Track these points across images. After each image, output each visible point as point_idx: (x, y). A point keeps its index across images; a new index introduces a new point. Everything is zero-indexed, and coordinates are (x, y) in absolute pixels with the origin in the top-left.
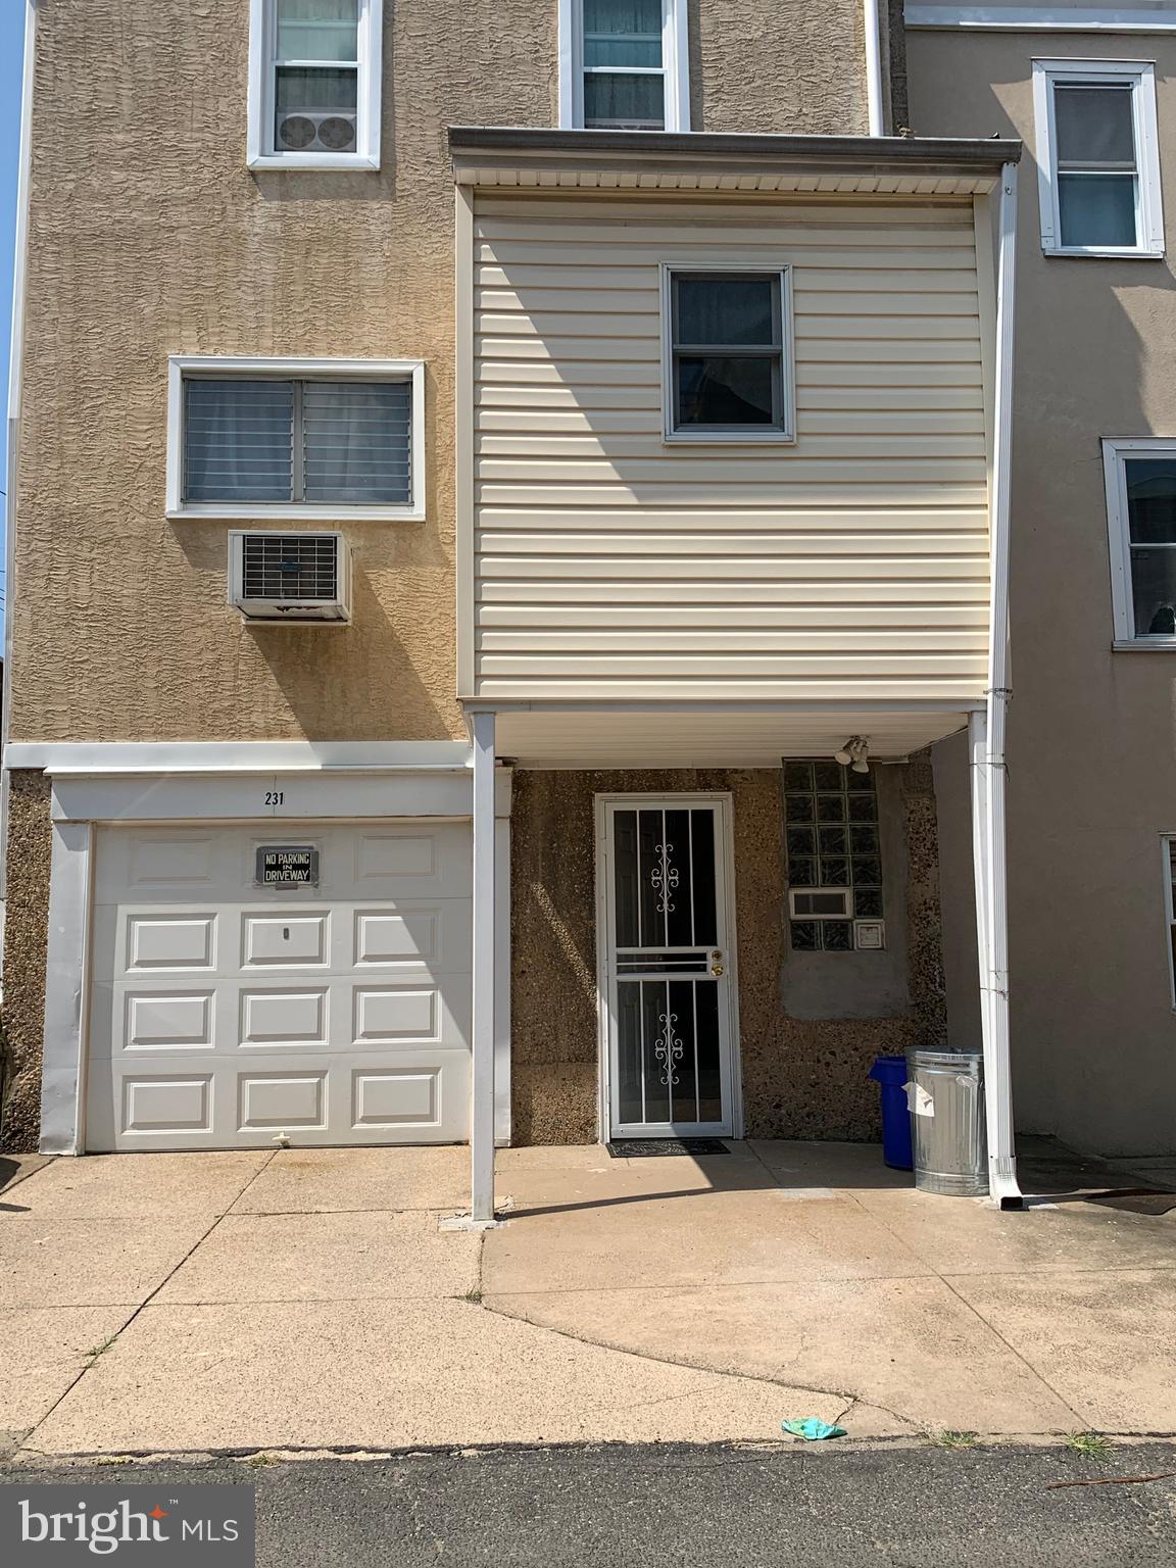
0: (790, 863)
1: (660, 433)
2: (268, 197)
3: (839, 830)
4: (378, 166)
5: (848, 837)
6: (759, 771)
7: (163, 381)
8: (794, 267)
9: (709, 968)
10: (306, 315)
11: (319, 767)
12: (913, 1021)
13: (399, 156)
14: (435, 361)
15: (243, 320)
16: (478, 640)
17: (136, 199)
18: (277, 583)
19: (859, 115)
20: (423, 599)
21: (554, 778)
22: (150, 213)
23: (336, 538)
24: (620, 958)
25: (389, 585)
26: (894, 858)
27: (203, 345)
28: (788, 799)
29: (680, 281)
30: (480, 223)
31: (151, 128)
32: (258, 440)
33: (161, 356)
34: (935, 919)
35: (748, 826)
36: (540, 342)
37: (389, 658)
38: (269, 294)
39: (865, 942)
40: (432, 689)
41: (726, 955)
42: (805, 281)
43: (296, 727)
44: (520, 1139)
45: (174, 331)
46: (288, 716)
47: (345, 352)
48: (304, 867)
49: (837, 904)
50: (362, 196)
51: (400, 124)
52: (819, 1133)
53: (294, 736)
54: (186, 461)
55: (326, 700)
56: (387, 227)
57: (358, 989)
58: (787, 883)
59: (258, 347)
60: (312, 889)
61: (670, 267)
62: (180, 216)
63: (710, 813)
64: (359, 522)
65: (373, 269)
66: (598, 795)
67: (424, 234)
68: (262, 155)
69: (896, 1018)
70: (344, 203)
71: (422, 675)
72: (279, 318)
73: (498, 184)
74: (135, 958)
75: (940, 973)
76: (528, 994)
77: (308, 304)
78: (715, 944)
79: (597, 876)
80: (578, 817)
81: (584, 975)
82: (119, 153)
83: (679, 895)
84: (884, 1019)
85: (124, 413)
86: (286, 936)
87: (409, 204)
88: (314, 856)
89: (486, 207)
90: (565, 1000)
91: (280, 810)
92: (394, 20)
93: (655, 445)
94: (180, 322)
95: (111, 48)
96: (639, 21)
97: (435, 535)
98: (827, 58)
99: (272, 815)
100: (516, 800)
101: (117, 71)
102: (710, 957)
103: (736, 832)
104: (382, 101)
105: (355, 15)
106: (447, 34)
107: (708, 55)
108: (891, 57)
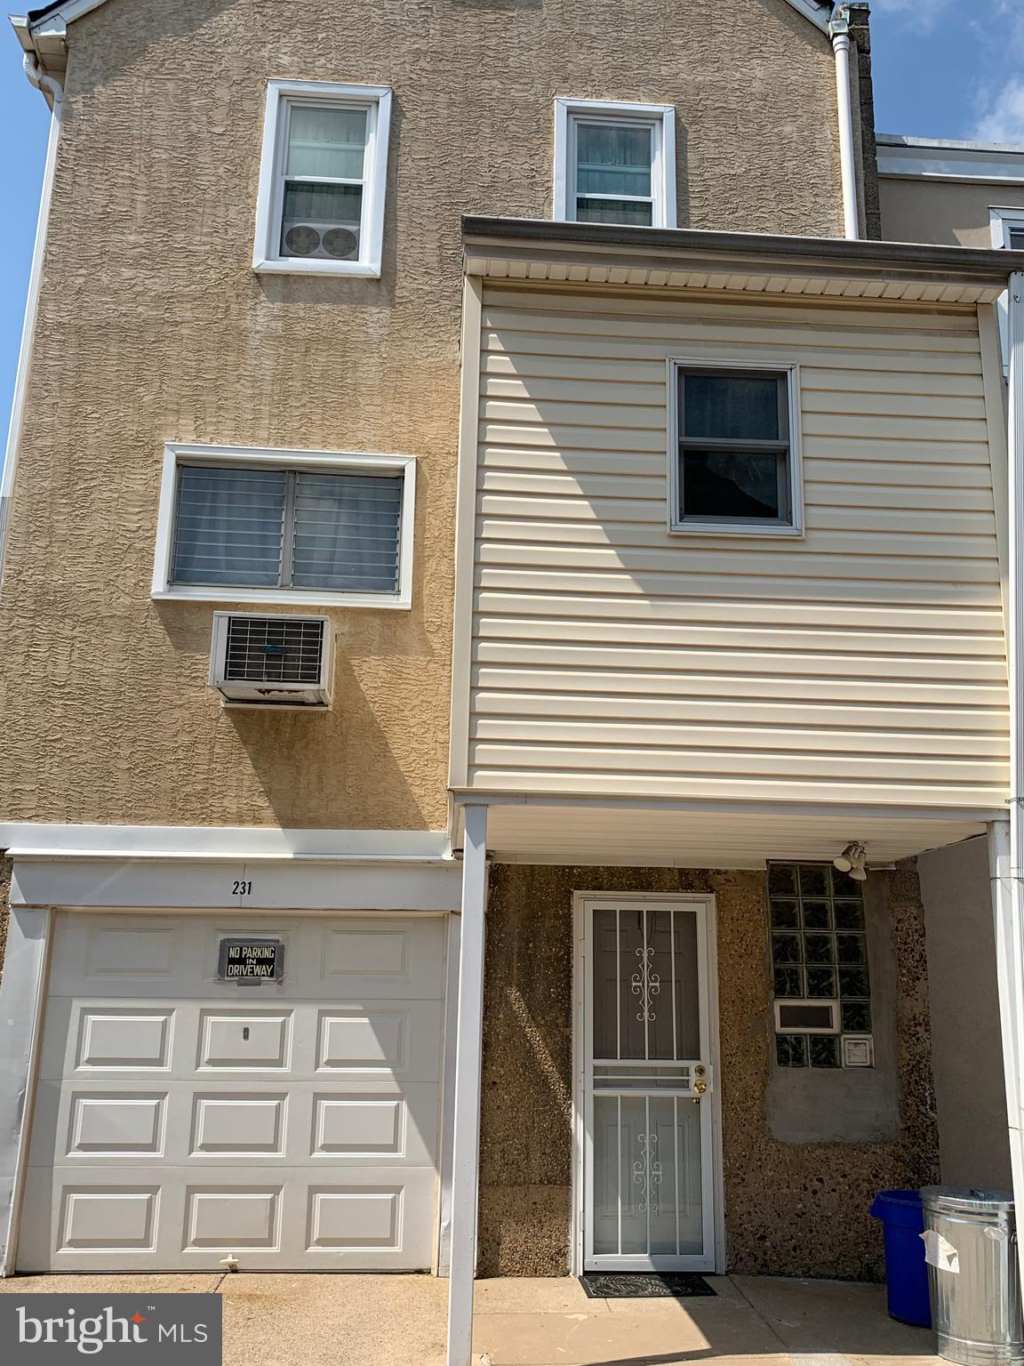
0: (775, 972)
1: (665, 523)
2: (271, 299)
3: (825, 938)
4: (379, 274)
5: (834, 945)
6: (742, 872)
7: (158, 466)
9: (692, 1084)
10: (302, 410)
11: (291, 856)
12: (904, 1146)
13: (400, 266)
14: (427, 458)
15: (240, 412)
16: (473, 728)
17: (143, 295)
18: (260, 666)
20: (406, 686)
21: (532, 875)
22: (156, 308)
23: (322, 622)
25: (372, 672)
26: (882, 969)
27: (199, 432)
28: (773, 904)
29: (686, 377)
30: (489, 313)
31: (162, 231)
32: (248, 526)
33: (157, 443)
34: (925, 1035)
35: (732, 931)
36: (546, 430)
37: (368, 744)
38: (267, 388)
39: (853, 1059)
40: (411, 777)
41: (710, 1070)
42: (813, 380)
43: (269, 813)
44: (486, 1270)
45: (171, 419)
46: (261, 802)
47: (339, 446)
48: (269, 961)
50: (361, 301)
51: (402, 237)
52: (805, 1269)
53: (267, 823)
54: (175, 543)
55: (301, 786)
56: (384, 331)
57: (318, 1096)
58: (772, 993)
59: (253, 438)
60: (275, 985)
61: (677, 361)
62: (184, 312)
63: (694, 915)
64: (344, 610)
65: (369, 369)
66: (577, 893)
67: (421, 339)
68: (267, 259)
69: (886, 1143)
70: (344, 307)
71: (401, 762)
72: (276, 411)
73: (507, 276)
74: (86, 1055)
75: (931, 1093)
76: (498, 1107)
77: (305, 399)
78: (698, 1058)
79: (574, 980)
80: (557, 917)
81: (560, 1088)
83: (660, 1003)
85: (116, 495)
86: (246, 1037)
87: (407, 311)
88: (279, 950)
89: (494, 297)
90: (537, 1115)
91: (247, 900)
92: (399, 144)
93: (659, 534)
94: (178, 411)
95: (130, 158)
96: (628, 157)
97: (421, 624)
98: (806, 193)
99: (238, 905)
100: (492, 895)
101: (134, 179)
102: (692, 1071)
103: (719, 938)
104: (385, 215)
105: (363, 140)
106: (450, 159)
107: (694, 188)
108: (866, 196)
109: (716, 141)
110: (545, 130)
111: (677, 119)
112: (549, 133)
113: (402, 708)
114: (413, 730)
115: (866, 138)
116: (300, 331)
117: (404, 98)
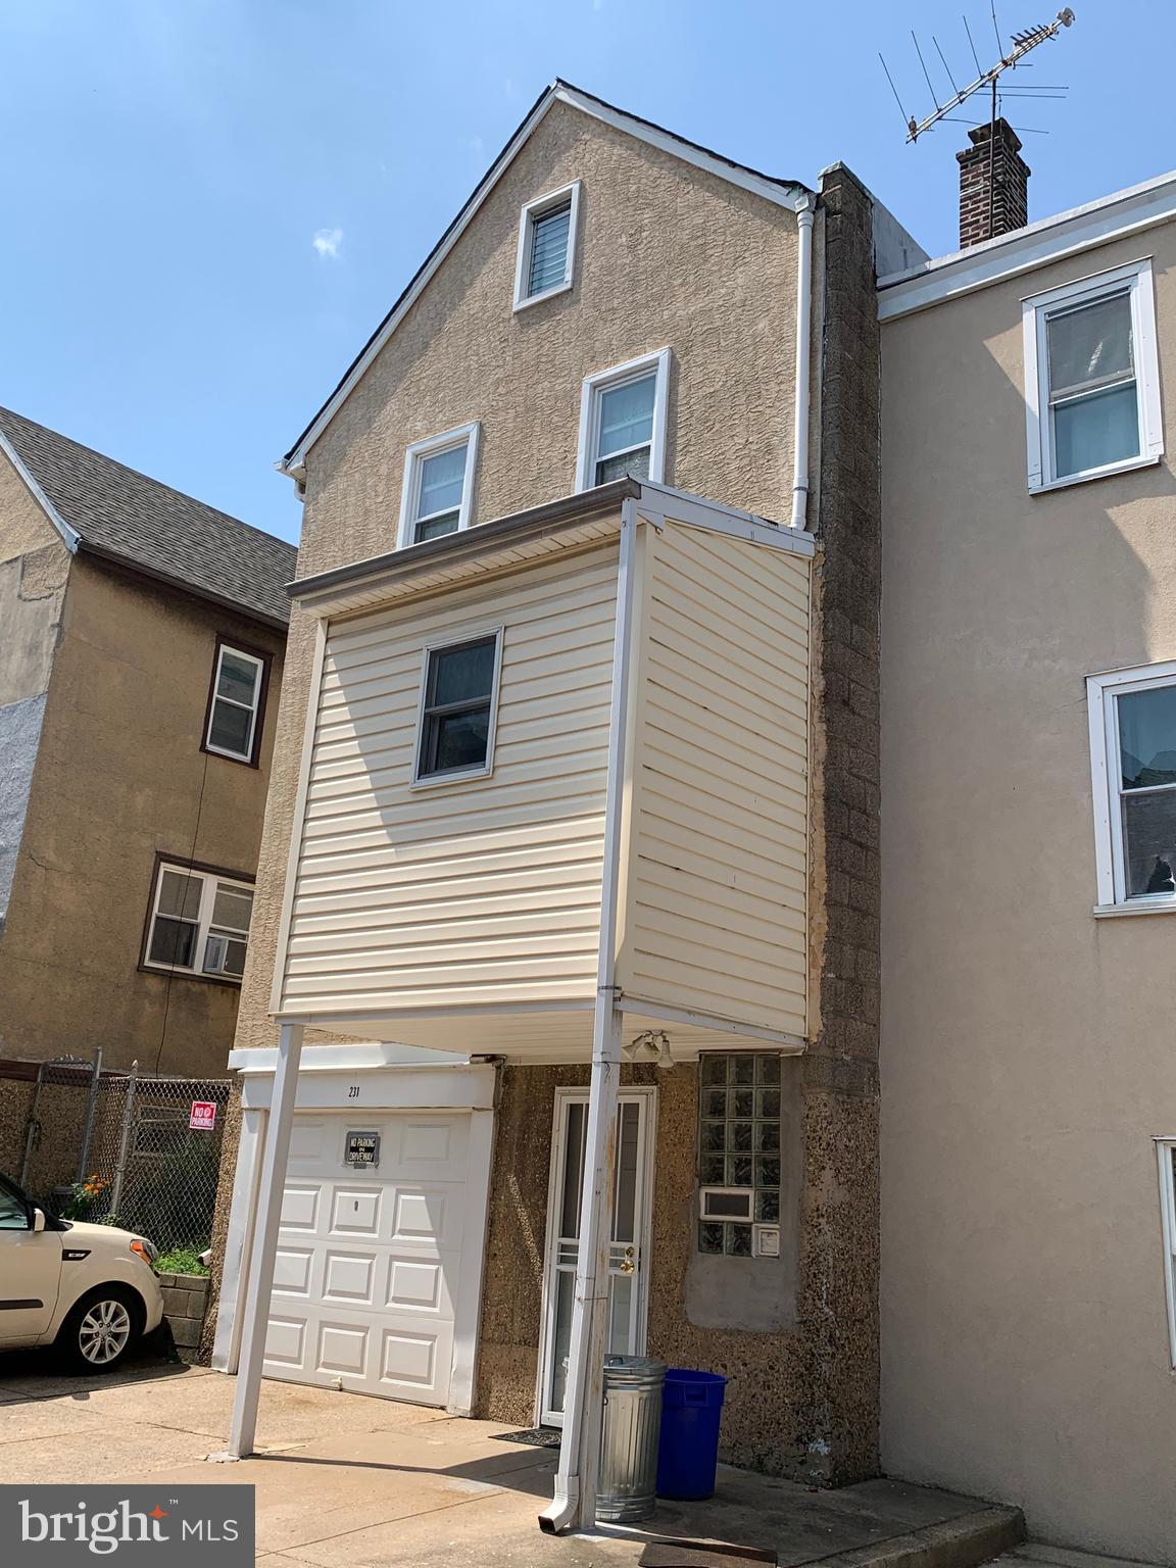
0: (702, 1159)
1: (409, 783)
3: (746, 1126)
5: (755, 1135)
6: (680, 1064)
8: (505, 627)
12: (799, 1340)
16: (287, 967)
21: (532, 1074)
24: (561, 1248)
26: (792, 1158)
28: (705, 1093)
29: (435, 658)
30: (330, 644)
35: (669, 1120)
39: (766, 1249)
44: (478, 1412)
48: (369, 1150)
57: (392, 1258)
58: (697, 1181)
60: (373, 1168)
61: (429, 648)
63: (636, 1107)
66: (557, 1089)
69: (783, 1335)
75: (827, 1288)
76: (496, 1275)
78: (631, 1240)
79: (550, 1166)
80: (544, 1111)
81: (536, 1261)
84: (771, 1334)
86: (356, 1209)
88: (377, 1141)
89: (334, 630)
90: (521, 1284)
91: (357, 1102)
92: (482, 465)
93: (404, 793)
98: (772, 384)
99: (353, 1106)
100: (504, 1093)
102: (624, 1252)
103: (658, 1127)
105: (463, 471)
106: (512, 465)
107: (682, 418)
109: (701, 365)
110: (576, 413)
111: (672, 357)
112: (579, 413)
117: (487, 425)
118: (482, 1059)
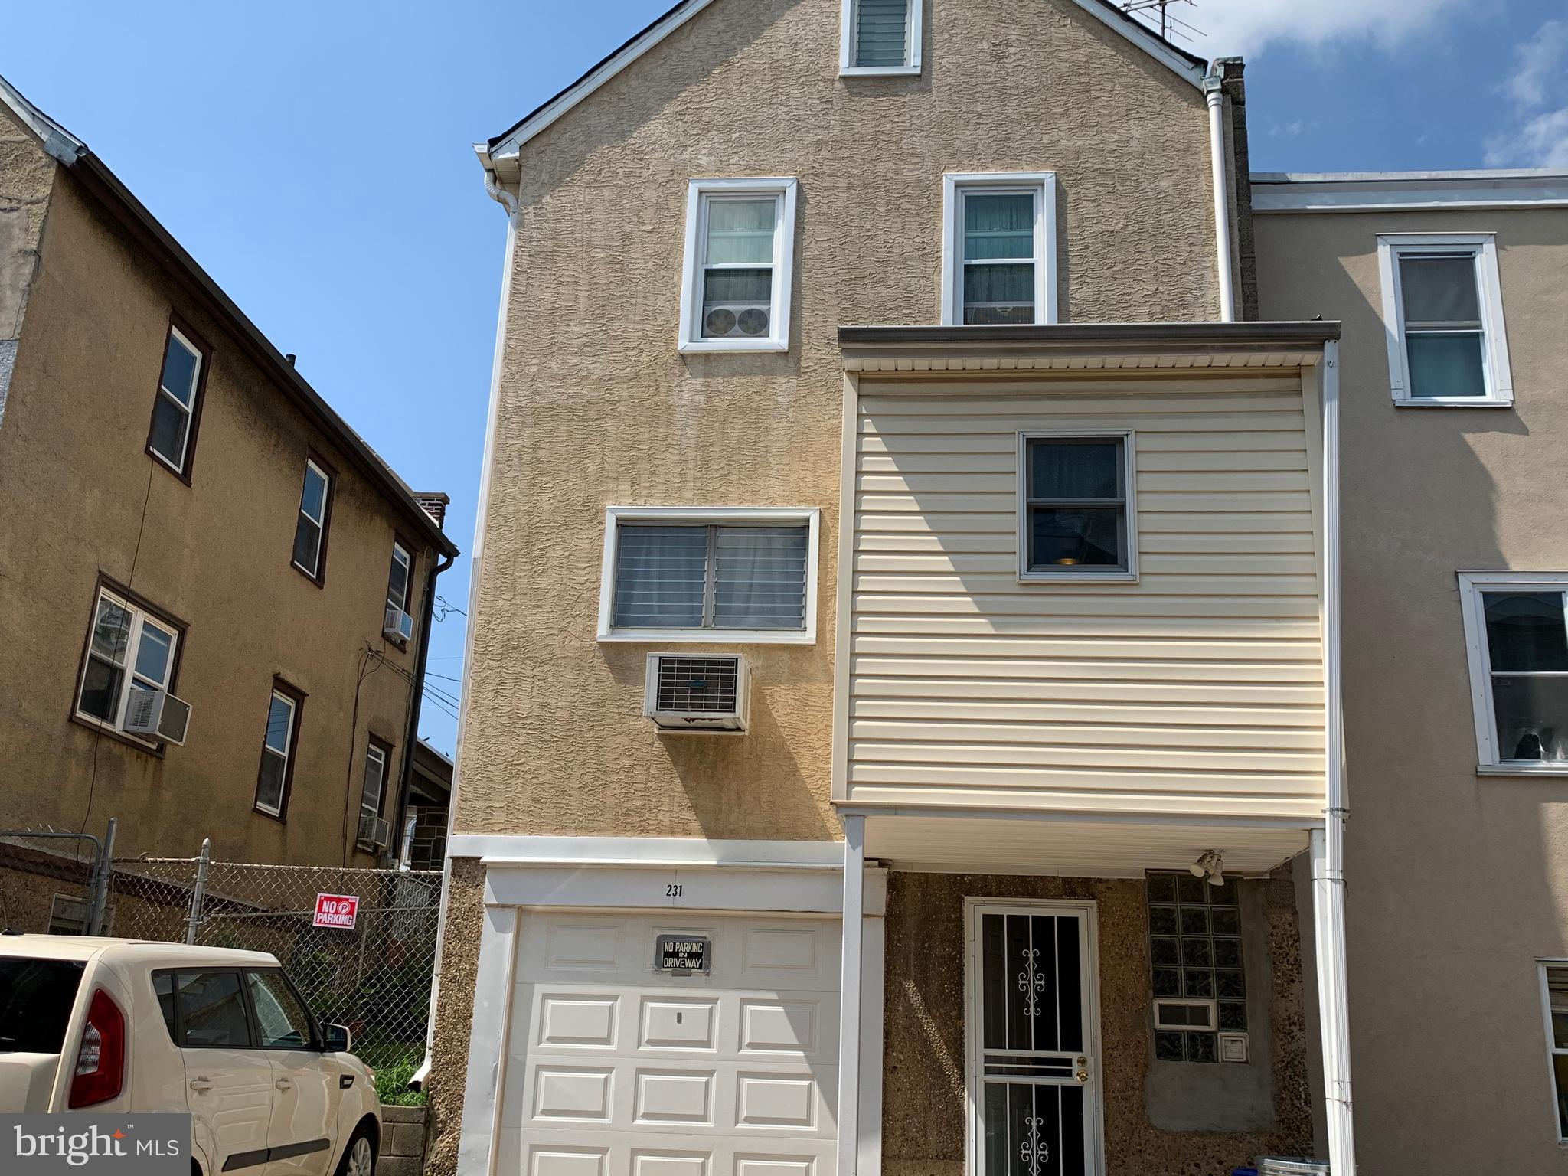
0: (1155, 972)
1: (1015, 573)
2: (694, 375)
3: (1204, 941)
4: (787, 348)
5: (1211, 950)
6: (1122, 881)
7: (602, 527)
8: (1136, 432)
9: (1074, 1074)
10: (721, 472)
11: (714, 863)
12: (1281, 1139)
13: (805, 339)
14: (829, 508)
15: (670, 476)
16: (851, 751)
17: (587, 378)
18: (686, 698)
19: (1211, 291)
20: (812, 713)
21: (927, 881)
22: (598, 389)
23: (737, 659)
24: (988, 1059)
25: (782, 699)
26: (1258, 972)
27: (635, 496)
28: (1152, 910)
29: (1034, 445)
30: (865, 402)
31: (602, 321)
32: (677, 575)
33: (600, 507)
34: (1300, 1034)
35: (1113, 934)
36: (911, 498)
37: (779, 765)
38: (692, 454)
39: (1230, 1055)
40: (817, 793)
41: (1091, 1061)
42: (1145, 443)
43: (696, 825)
45: (612, 486)
46: (690, 815)
47: (753, 502)
48: (697, 956)
49: (1201, 1015)
50: (773, 372)
51: (806, 313)
53: (695, 834)
54: (616, 593)
55: (723, 802)
56: (792, 398)
57: (741, 1074)
58: (1151, 992)
59: (680, 499)
60: (704, 976)
61: (1025, 434)
62: (622, 392)
63: (1075, 921)
64: (758, 646)
65: (779, 433)
66: (967, 898)
67: (823, 403)
68: (691, 341)
69: (1264, 1136)
70: (757, 378)
71: (808, 780)
72: (699, 474)
73: (880, 370)
74: (547, 1034)
75: (1308, 1091)
76: (898, 1089)
77: (724, 462)
78: (1080, 1050)
79: (966, 976)
80: (949, 919)
81: (953, 1074)
82: (575, 342)
83: (1045, 1000)
84: (1251, 1136)
85: (567, 554)
86: (679, 1021)
87: (812, 379)
88: (706, 945)
89: (868, 388)
90: (935, 1098)
91: (679, 901)
92: (804, 228)
93: (1010, 583)
94: (617, 478)
95: (573, 259)
96: (1014, 219)
97: (825, 656)
98: (1182, 243)
99: (672, 906)
100: (891, 899)
101: (577, 277)
102: (1075, 1062)
103: (1101, 941)
104: (792, 294)
105: (772, 225)
106: (849, 238)
107: (1074, 246)
108: (1241, 241)
109: (1094, 201)
110: (934, 204)
111: (1058, 183)
112: (939, 207)
113: (809, 732)
114: (818, 752)
115: (1241, 186)
116: (719, 403)
117: (808, 186)
118: (877, 863)
